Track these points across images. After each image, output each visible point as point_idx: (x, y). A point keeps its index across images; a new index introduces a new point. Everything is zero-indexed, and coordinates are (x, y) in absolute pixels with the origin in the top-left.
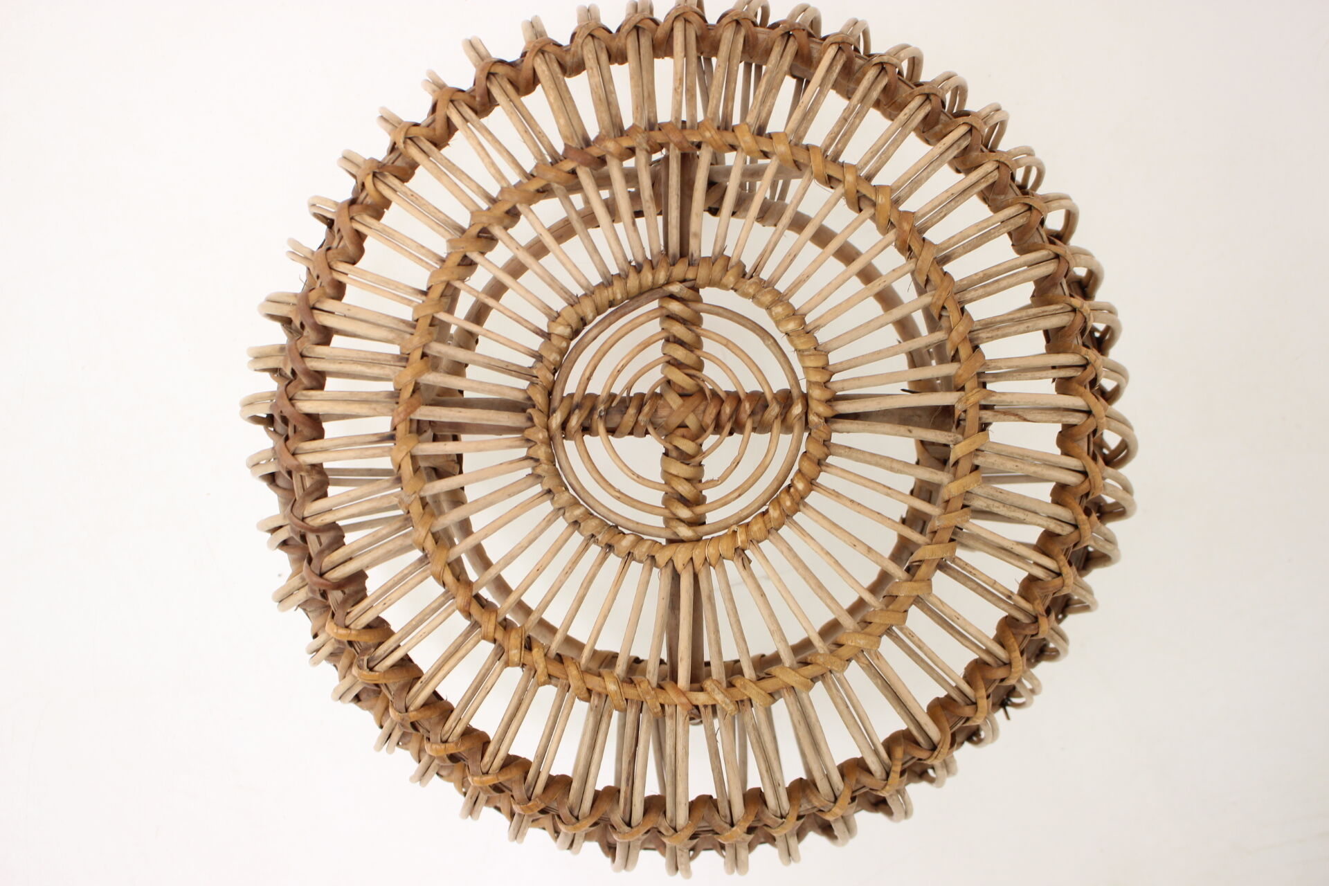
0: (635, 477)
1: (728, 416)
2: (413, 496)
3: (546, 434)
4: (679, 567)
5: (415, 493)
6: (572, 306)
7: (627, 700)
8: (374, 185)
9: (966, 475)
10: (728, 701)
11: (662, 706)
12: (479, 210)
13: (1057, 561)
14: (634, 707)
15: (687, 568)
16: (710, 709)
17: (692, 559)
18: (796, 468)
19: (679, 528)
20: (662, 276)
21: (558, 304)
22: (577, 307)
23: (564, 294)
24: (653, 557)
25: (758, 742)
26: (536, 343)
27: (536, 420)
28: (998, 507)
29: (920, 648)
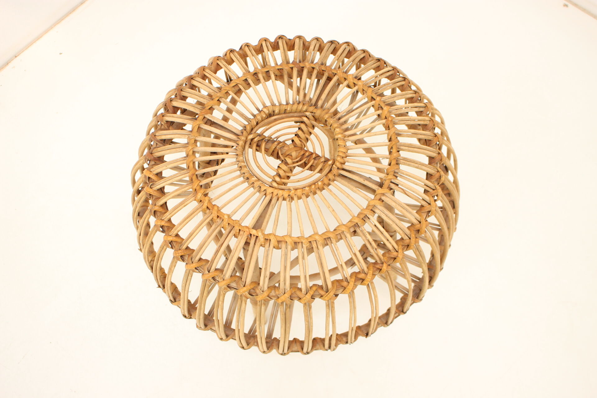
0: (267, 163)
1: (306, 156)
2: (193, 137)
3: (245, 139)
4: (268, 193)
5: (194, 136)
6: (272, 106)
7: (229, 224)
8: (229, 53)
9: (377, 200)
10: (262, 237)
11: (240, 230)
12: (257, 68)
13: (398, 246)
14: (230, 227)
15: (270, 195)
16: (255, 237)
17: (273, 193)
18: (322, 180)
19: (274, 183)
20: (305, 108)
21: (268, 104)
22: (274, 107)
23: (271, 101)
24: (260, 187)
25: (266, 257)
26: (256, 112)
27: (244, 133)
28: (384, 216)
29: (336, 250)
